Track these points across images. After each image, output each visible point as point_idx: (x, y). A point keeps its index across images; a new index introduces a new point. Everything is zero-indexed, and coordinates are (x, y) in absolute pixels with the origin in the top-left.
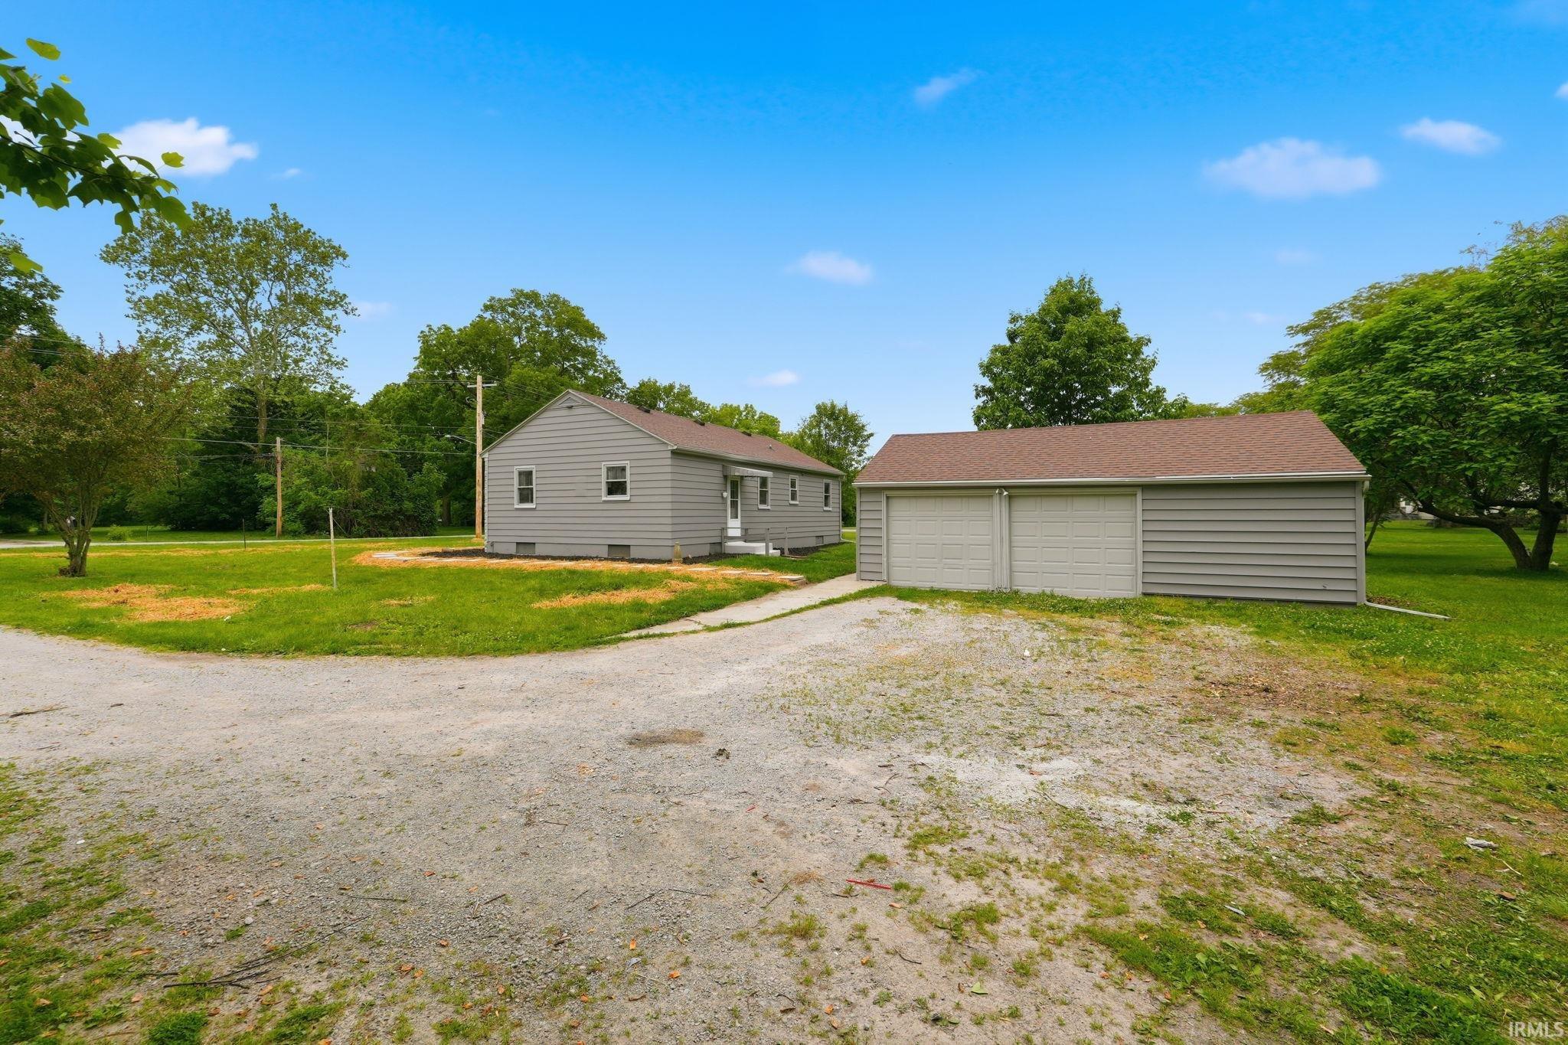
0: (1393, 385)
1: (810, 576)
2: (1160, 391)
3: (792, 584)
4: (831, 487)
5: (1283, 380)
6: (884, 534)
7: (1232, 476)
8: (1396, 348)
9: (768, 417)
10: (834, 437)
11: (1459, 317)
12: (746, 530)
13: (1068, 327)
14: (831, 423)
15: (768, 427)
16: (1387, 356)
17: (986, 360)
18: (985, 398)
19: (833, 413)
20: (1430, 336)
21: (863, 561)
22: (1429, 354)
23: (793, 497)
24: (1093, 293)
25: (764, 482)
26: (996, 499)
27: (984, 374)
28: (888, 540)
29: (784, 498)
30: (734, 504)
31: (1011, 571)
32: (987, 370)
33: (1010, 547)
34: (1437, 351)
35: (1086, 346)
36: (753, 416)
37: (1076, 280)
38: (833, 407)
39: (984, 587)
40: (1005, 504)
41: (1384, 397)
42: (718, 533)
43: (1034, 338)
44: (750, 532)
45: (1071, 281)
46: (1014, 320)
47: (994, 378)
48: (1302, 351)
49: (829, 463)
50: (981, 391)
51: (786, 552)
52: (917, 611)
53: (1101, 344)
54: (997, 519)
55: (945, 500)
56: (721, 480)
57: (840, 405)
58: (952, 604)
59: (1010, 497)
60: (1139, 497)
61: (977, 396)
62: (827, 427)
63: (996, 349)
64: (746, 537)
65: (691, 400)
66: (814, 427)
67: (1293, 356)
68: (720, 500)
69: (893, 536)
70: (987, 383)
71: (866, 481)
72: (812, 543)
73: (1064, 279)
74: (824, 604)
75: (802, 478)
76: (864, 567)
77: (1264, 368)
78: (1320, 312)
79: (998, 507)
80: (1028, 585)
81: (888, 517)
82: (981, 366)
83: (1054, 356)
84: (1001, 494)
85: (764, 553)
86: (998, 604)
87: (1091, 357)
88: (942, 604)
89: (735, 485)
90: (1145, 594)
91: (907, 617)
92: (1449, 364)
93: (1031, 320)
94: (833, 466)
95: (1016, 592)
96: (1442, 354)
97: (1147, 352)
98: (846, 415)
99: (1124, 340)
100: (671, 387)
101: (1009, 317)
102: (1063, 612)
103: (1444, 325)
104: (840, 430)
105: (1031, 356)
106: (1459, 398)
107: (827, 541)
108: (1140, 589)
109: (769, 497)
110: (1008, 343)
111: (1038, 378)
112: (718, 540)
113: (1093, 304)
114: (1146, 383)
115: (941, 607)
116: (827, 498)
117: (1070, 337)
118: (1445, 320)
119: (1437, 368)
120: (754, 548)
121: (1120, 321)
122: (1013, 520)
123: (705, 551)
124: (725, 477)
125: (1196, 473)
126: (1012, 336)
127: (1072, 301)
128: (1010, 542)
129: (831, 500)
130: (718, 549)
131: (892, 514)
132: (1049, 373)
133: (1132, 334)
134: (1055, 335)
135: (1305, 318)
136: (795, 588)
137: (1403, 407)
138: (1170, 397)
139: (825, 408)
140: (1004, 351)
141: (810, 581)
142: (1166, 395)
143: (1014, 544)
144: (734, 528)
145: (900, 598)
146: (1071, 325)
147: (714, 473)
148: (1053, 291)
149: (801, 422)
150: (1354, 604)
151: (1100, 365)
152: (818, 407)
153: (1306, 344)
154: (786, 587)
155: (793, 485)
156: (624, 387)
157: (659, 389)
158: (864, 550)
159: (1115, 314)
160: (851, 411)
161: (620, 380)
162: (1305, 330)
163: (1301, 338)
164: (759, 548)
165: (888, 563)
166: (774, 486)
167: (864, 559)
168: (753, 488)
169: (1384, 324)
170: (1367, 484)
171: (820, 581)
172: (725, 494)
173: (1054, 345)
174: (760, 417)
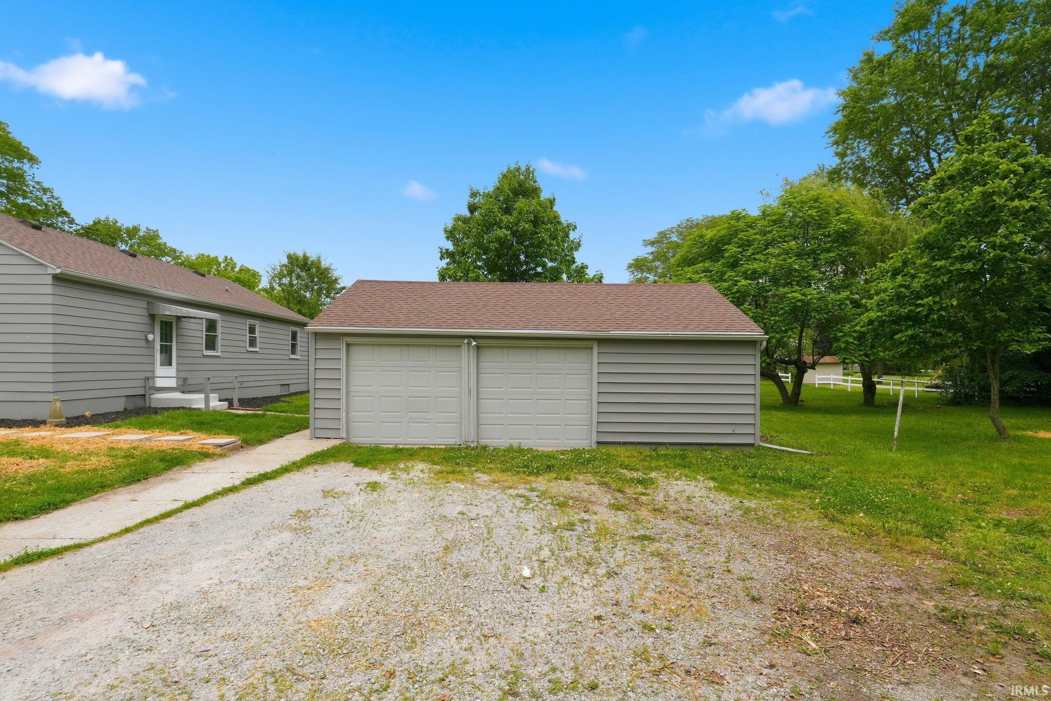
0: (730, 276)
1: (248, 436)
2: (584, 267)
3: (218, 450)
4: (299, 335)
5: (640, 276)
6: (343, 386)
7: (670, 333)
8: (732, 249)
9: (248, 270)
10: (307, 287)
11: (764, 233)
12: (185, 379)
13: (518, 205)
14: (303, 274)
15: (247, 279)
16: (727, 255)
17: (450, 226)
18: (448, 260)
19: (306, 264)
20: (749, 243)
21: (318, 416)
22: (750, 256)
23: (253, 343)
24: (535, 182)
25: (211, 326)
26: (464, 349)
27: (448, 238)
28: (348, 392)
29: (241, 344)
30: (166, 351)
31: (478, 425)
32: (450, 234)
33: (478, 399)
34: (753, 254)
35: (532, 221)
36: (233, 269)
37: (523, 169)
38: (306, 258)
39: (452, 441)
40: (473, 354)
41: (727, 284)
42: (140, 383)
43: (490, 211)
44: (190, 381)
45: (518, 169)
46: (474, 195)
47: (456, 242)
48: (651, 257)
49: (299, 312)
50: (445, 254)
51: (236, 402)
52: (374, 486)
53: (543, 223)
54: (465, 371)
55: (410, 348)
56: (146, 320)
57: (312, 256)
58: (419, 469)
59: (478, 347)
60: (595, 350)
61: (442, 258)
62: (298, 277)
63: (458, 219)
64: (184, 386)
65: (160, 244)
66: (284, 276)
67: (645, 260)
68: (143, 343)
69: (353, 388)
70: (449, 246)
71: (322, 325)
72: (275, 392)
73: (513, 166)
74: (250, 482)
75: (264, 324)
76: (319, 424)
77: (630, 266)
78: (661, 233)
79: (466, 357)
80: (496, 439)
81: (348, 366)
82: (446, 231)
83: (507, 228)
84: (469, 344)
85: (202, 406)
86: (469, 466)
87: (536, 233)
88: (406, 470)
89: (167, 328)
90: (599, 443)
91: (358, 500)
92: (762, 264)
93: (489, 196)
94: (304, 315)
95: (485, 448)
96: (757, 256)
97: (573, 235)
98: (318, 268)
99: (559, 223)
100: (136, 229)
101: (469, 192)
102: (538, 474)
103: (758, 236)
104: (312, 281)
105: (489, 225)
106: (767, 288)
107: (293, 389)
108: (595, 438)
109: (219, 342)
110: (468, 215)
111: (493, 246)
112: (141, 392)
113: (535, 191)
114: (573, 261)
115: (404, 476)
116: (294, 346)
117: (520, 213)
118: (756, 234)
119: (755, 265)
120: (190, 400)
121: (555, 208)
122: (481, 371)
123: (119, 405)
124: (152, 317)
125: (642, 329)
126: (472, 208)
127: (520, 186)
128: (478, 393)
129: (299, 348)
130: (139, 403)
131: (353, 362)
132: (501, 242)
133: (564, 219)
134: (507, 211)
135: (652, 235)
136: (222, 456)
137: (738, 292)
138: (591, 273)
139: (297, 259)
140: (465, 221)
141: (247, 444)
142: (587, 271)
143: (482, 396)
144: (165, 376)
145: (357, 464)
146: (521, 203)
147: (136, 311)
148: (504, 176)
149: (269, 270)
150: (752, 445)
151: (543, 240)
152: (289, 257)
153: (652, 253)
154: (205, 455)
155: (252, 330)
156: (72, 222)
157: (120, 230)
158: (319, 404)
159: (552, 202)
160: (324, 264)
161: (65, 214)
162: (652, 243)
163: (650, 249)
164: (197, 400)
165: (347, 418)
166: (225, 330)
167: (319, 414)
168: (196, 332)
169: (722, 232)
170: (765, 343)
171: (261, 442)
172: (150, 337)
173: (506, 219)
174: (241, 270)
